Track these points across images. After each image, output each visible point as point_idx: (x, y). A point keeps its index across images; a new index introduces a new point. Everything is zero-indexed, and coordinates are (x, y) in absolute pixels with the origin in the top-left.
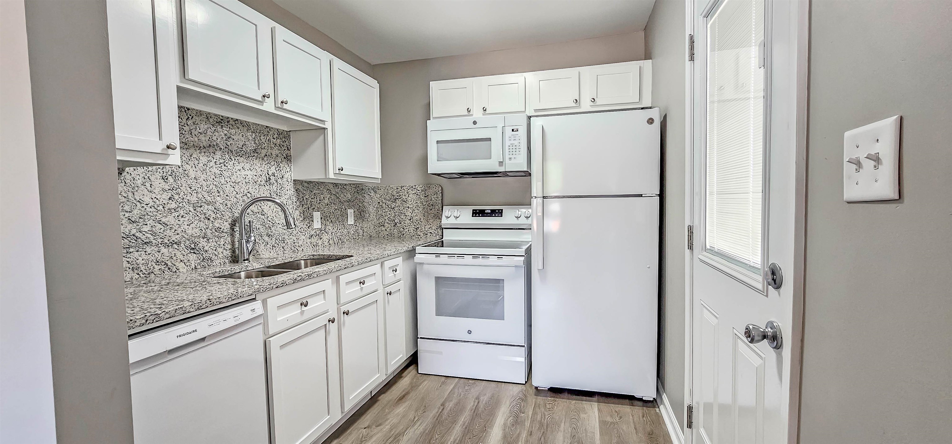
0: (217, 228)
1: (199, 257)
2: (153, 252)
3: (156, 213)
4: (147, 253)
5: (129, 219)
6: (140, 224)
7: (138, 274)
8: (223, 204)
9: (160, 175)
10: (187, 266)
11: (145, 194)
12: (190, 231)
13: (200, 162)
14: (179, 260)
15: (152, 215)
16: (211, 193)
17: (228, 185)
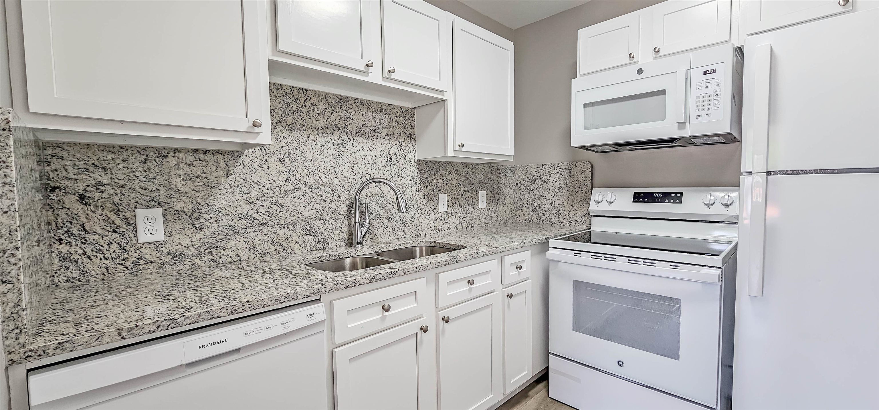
0: (334, 211)
1: (315, 239)
2: (269, 233)
3: (273, 195)
4: (263, 234)
5: (247, 200)
6: (257, 206)
7: (254, 254)
8: (340, 185)
9: (277, 157)
10: (303, 247)
11: (263, 177)
12: (306, 213)
13: (318, 143)
14: (294, 242)
15: (269, 196)
16: (328, 174)
17: (346, 167)
